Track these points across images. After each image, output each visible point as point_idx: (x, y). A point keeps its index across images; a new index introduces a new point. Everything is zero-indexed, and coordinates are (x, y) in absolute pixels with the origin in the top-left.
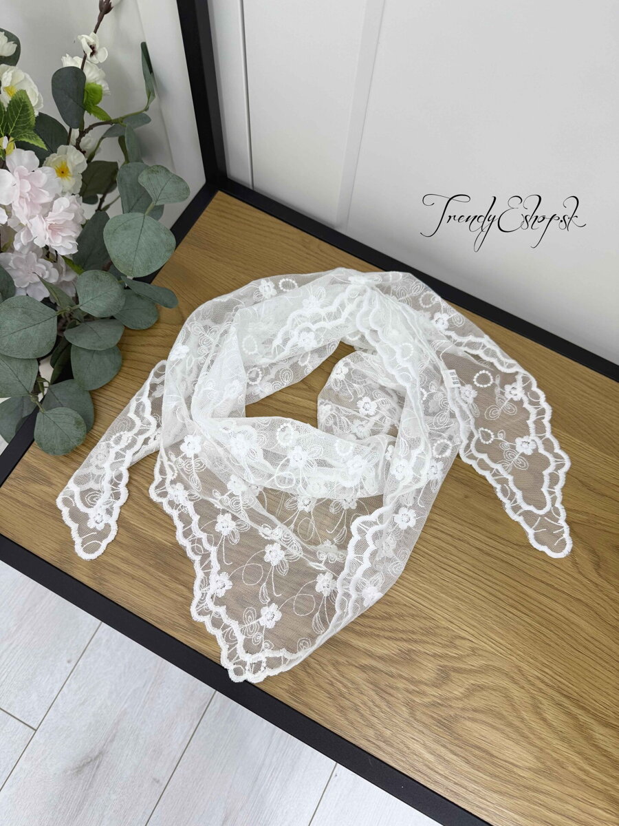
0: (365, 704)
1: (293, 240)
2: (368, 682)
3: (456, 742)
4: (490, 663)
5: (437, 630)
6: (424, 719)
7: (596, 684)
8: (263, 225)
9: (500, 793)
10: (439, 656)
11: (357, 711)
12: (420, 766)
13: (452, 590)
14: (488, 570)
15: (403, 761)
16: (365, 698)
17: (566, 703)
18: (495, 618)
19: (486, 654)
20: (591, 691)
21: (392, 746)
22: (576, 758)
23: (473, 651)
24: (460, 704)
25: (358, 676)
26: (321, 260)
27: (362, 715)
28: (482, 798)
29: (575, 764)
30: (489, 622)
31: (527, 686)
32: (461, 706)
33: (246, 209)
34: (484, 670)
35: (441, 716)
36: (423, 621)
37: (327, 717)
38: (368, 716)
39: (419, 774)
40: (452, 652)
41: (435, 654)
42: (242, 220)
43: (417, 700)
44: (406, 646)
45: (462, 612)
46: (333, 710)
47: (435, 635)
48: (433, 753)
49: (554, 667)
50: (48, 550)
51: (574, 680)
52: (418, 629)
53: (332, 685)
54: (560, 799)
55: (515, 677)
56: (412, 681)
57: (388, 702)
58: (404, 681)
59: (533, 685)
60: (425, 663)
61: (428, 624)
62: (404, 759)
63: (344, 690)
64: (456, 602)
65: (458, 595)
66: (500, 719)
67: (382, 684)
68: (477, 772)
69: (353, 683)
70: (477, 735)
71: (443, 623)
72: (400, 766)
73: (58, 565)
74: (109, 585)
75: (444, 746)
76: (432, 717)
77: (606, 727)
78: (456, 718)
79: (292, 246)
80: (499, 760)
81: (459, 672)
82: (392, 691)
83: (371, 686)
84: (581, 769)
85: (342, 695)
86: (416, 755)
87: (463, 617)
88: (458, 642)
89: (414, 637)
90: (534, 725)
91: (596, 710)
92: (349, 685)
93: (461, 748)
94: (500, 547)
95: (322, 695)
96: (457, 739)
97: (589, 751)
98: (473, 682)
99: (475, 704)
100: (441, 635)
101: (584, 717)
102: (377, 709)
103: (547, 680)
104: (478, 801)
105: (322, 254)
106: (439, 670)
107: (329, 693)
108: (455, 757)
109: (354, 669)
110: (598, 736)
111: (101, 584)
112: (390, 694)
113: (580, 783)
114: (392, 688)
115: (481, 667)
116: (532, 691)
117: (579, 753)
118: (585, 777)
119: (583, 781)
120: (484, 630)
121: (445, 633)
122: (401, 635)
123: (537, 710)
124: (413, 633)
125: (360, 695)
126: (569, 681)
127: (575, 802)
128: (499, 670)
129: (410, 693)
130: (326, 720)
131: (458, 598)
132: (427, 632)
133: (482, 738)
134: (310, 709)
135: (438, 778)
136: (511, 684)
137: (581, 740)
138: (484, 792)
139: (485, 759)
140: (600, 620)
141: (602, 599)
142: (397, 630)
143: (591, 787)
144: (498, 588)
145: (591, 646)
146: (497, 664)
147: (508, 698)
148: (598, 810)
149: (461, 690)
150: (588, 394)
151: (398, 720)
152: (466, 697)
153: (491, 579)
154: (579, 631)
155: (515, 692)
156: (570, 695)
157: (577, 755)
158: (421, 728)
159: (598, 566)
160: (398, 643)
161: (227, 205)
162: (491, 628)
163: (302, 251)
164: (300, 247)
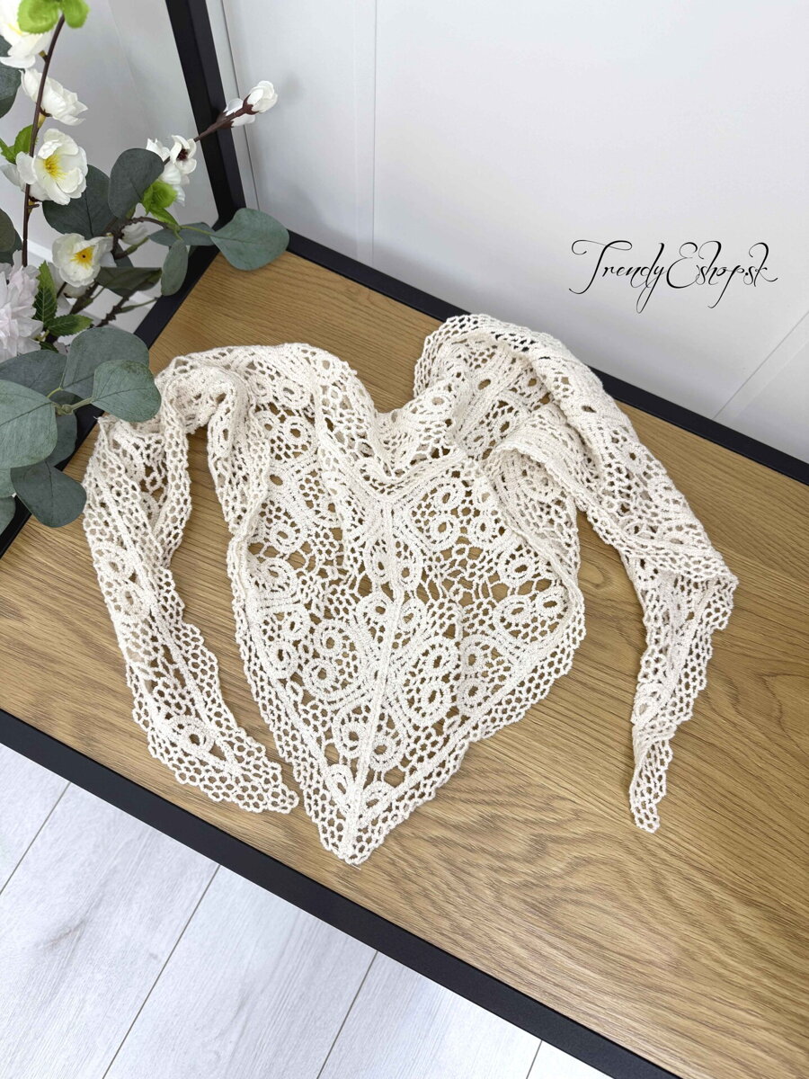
0: (437, 887)
1: (335, 290)
2: (440, 859)
3: (556, 931)
4: (598, 829)
5: (528, 789)
6: (514, 904)
7: (735, 851)
8: (295, 272)
9: (614, 995)
10: (532, 822)
11: (426, 896)
12: (509, 964)
13: (546, 736)
14: (593, 710)
15: (487, 959)
16: (437, 880)
17: (698, 877)
18: (604, 771)
19: (592, 818)
20: (729, 861)
21: (471, 939)
22: (712, 947)
23: (576, 815)
24: (560, 884)
25: (428, 852)
26: (373, 316)
27: (433, 902)
28: (590, 1002)
29: (710, 955)
30: (596, 777)
31: (646, 857)
32: (561, 885)
34: (590, 839)
35: (536, 900)
36: (511, 777)
37: (388, 907)
38: (442, 903)
39: (509, 974)
40: (549, 817)
41: (526, 820)
43: (505, 880)
44: (489, 810)
45: (560, 764)
46: (396, 896)
47: (526, 795)
48: (525, 946)
49: (681, 831)
50: (20, 704)
51: (706, 846)
52: (503, 788)
53: (393, 863)
54: (690, 1000)
55: (631, 846)
56: (498, 856)
57: (466, 884)
58: (488, 857)
59: (654, 855)
60: (514, 832)
61: (517, 781)
62: (488, 956)
63: (409, 870)
64: (553, 752)
65: (555, 742)
66: (612, 900)
67: (459, 860)
68: (583, 969)
69: (421, 861)
70: (582, 922)
71: (537, 779)
72: (484, 964)
73: (32, 722)
74: (101, 746)
75: (540, 938)
76: (525, 902)
77: (748, 905)
78: (555, 902)
79: (334, 298)
80: (611, 953)
81: (559, 843)
82: (472, 870)
83: (445, 864)
84: (717, 961)
85: (406, 876)
86: (504, 950)
87: (562, 770)
88: (556, 804)
89: (500, 798)
90: (656, 906)
91: (734, 884)
92: (416, 864)
93: (563, 939)
94: (608, 678)
95: (382, 879)
96: (558, 928)
97: (728, 938)
98: (576, 854)
99: (579, 883)
100: (534, 795)
101: (719, 894)
102: (452, 893)
103: (670, 848)
104: (585, 1006)
105: (373, 307)
106: (532, 840)
107: (390, 875)
108: (555, 952)
109: (422, 843)
110: (739, 918)
111: (89, 745)
112: (469, 874)
113: (717, 978)
114: (471, 865)
115: (586, 835)
116: (653, 863)
117: (714, 940)
118: (722, 971)
119: (720, 975)
120: (590, 787)
121: (538, 792)
122: (482, 797)
123: (659, 887)
124: (498, 793)
125: (430, 876)
126: (700, 848)
127: (709, 1001)
128: (609, 838)
129: (495, 871)
130: (386, 910)
131: (556, 747)
132: (517, 792)
133: (591, 926)
134: (366, 897)
135: (532, 977)
136: (625, 855)
137: (717, 924)
138: (592, 994)
139: (593, 951)
140: (740, 770)
141: (741, 742)
142: (477, 790)
143: (730, 983)
144: (605, 731)
145: (727, 803)
146: (608, 830)
147: (622, 873)
148: (739, 1012)
149: (561, 865)
150: (720, 479)
151: (479, 907)
152: (568, 873)
153: (597, 720)
154: (711, 783)
155: (632, 866)
156: (700, 866)
157: (712, 943)
158: (510, 916)
159: (735, 701)
160: (479, 807)
162: (599, 784)
163: (347, 304)
164: (345, 299)
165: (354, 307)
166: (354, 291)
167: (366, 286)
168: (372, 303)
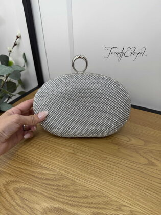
5: (111, 203)
13: (116, 183)
18: (139, 195)
36: (104, 198)
45: (123, 193)
52: (101, 202)
64: (119, 189)
65: (120, 186)
89: (100, 206)
100: (113, 205)
121: (115, 204)
122: (93, 205)
144: (138, 182)
160: (92, 209)
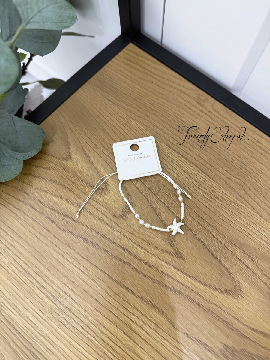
1: (189, 96)
8: (163, 78)
26: (213, 119)
33: (151, 61)
42: (146, 71)
79: (188, 101)
105: (214, 112)
161: (135, 56)
163: (196, 107)
164: (195, 103)
165: (200, 111)
166: (203, 99)
167: (212, 97)
168: (214, 110)
